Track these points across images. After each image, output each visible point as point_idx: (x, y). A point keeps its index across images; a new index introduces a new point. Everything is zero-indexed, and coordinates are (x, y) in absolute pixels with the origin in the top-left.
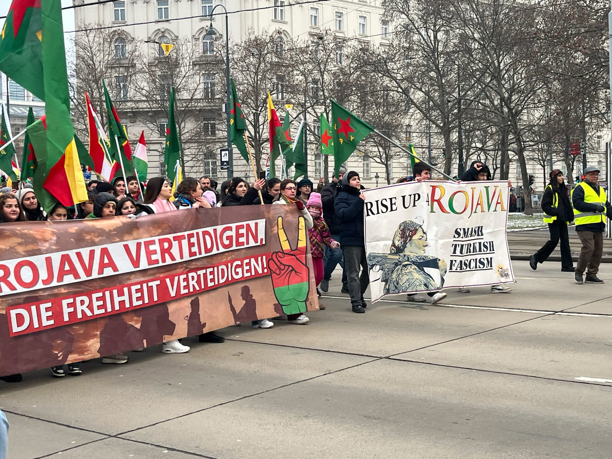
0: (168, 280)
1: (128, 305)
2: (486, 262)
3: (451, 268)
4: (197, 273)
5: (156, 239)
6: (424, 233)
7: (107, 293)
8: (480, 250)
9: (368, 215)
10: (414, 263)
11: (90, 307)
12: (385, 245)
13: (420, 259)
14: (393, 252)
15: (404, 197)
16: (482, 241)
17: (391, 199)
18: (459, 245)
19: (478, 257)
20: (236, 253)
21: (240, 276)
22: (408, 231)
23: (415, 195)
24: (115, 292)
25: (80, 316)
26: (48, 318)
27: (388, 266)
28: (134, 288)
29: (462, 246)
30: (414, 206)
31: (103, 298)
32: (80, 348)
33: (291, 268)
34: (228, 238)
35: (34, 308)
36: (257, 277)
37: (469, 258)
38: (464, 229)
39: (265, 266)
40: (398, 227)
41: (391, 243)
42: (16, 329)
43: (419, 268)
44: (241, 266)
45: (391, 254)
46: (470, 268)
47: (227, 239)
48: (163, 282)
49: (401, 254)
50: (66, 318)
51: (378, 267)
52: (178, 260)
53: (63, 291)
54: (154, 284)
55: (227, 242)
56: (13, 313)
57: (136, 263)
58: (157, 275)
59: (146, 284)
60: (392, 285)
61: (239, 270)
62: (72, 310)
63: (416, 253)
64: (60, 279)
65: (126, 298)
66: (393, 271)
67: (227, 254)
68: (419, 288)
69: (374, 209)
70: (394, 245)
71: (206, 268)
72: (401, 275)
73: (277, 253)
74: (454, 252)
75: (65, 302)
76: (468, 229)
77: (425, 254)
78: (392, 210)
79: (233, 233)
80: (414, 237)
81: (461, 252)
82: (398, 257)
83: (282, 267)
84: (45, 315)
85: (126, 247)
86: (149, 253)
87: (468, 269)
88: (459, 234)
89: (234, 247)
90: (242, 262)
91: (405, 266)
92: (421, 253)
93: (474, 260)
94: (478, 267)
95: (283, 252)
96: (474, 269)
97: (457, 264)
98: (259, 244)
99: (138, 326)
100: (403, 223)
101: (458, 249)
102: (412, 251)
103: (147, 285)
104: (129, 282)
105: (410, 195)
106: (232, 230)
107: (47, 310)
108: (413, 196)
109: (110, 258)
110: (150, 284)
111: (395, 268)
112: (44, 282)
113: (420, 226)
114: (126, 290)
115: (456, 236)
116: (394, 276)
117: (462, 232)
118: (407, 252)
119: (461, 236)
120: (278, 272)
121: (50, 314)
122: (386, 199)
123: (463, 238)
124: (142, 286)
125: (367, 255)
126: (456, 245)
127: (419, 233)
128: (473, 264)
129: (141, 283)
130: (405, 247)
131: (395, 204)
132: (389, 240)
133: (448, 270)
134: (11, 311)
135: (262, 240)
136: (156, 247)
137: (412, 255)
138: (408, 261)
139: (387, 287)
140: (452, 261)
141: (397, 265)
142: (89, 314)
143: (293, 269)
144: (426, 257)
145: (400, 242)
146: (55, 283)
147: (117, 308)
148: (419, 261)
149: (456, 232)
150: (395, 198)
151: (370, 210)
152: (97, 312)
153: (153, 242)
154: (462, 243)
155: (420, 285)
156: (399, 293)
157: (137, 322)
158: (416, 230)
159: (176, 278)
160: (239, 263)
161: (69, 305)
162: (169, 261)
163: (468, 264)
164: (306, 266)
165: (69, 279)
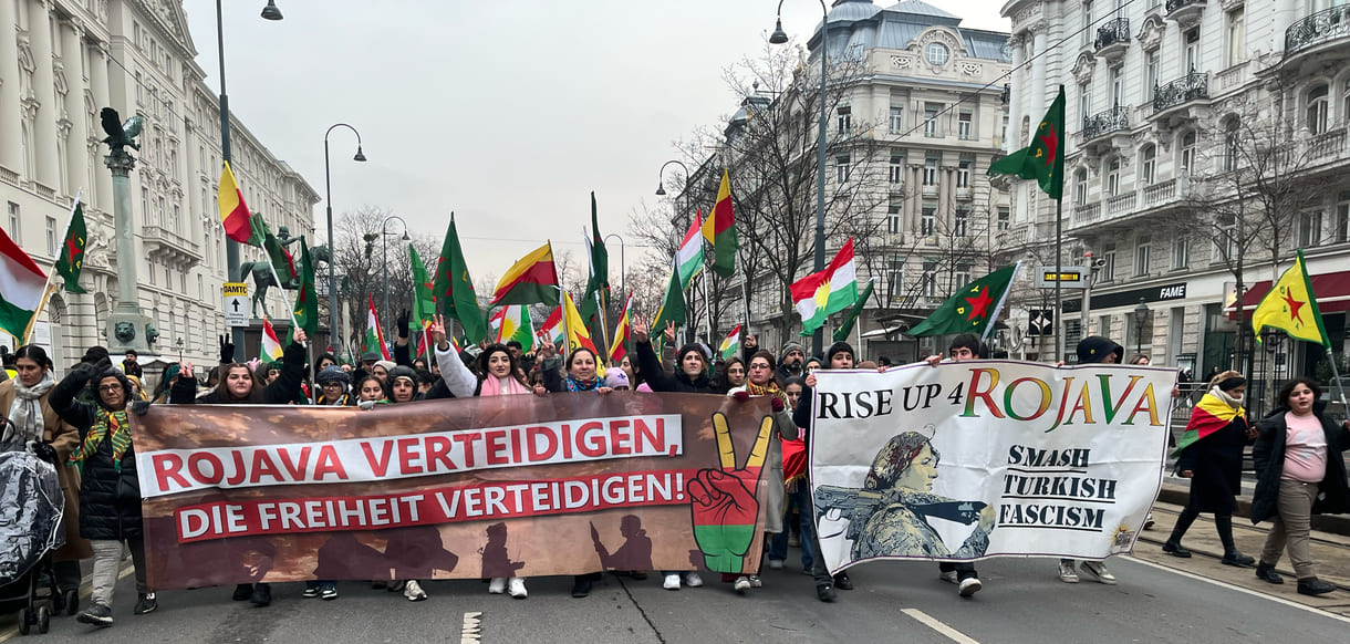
0: (439, 496)
1: (363, 522)
2: (1083, 515)
3: (1002, 521)
4: (505, 489)
5: (421, 437)
6: (933, 453)
7: (329, 504)
8: (1074, 492)
9: (823, 415)
10: (908, 506)
11: (303, 516)
12: (855, 473)
13: (920, 500)
14: (870, 485)
15: (907, 390)
16: (1082, 477)
17: (880, 394)
18: (1016, 477)
19: (1067, 505)
20: (614, 464)
21: (621, 499)
22: (904, 451)
23: (930, 387)
24: (342, 503)
25: (286, 525)
26: (238, 523)
27: (861, 509)
28: (373, 503)
29: (1023, 480)
30: (927, 405)
31: (323, 508)
32: (287, 564)
33: (729, 498)
34: (594, 440)
35: (216, 510)
36: (659, 503)
37: (1042, 503)
38: (1031, 451)
39: (680, 489)
40: (887, 442)
41: (867, 469)
42: (187, 533)
43: (918, 517)
44: (625, 485)
45: (866, 489)
46: (1043, 520)
47: (593, 442)
48: (430, 497)
49: (887, 491)
50: (265, 526)
51: (837, 512)
52: (462, 467)
53: (258, 494)
54: (413, 500)
55: (595, 447)
56: (184, 515)
57: (380, 470)
58: (419, 488)
59: (396, 499)
60: (864, 544)
61: (621, 491)
62: (273, 516)
63: (915, 489)
64: (255, 478)
65: (360, 512)
66: (869, 519)
67: (592, 465)
68: (913, 552)
69: (840, 407)
70: (872, 474)
71: (530, 483)
72: (880, 527)
73: (708, 470)
74: (1007, 491)
75: (262, 508)
76: (1042, 453)
77: (931, 492)
78: (880, 413)
79: (606, 433)
80: (916, 461)
81: (1020, 490)
82: (879, 496)
83: (716, 494)
84: (232, 518)
85: (366, 446)
86: (405, 457)
87: (1039, 523)
88: (1018, 458)
89: (609, 455)
90: (625, 479)
91: (892, 510)
92: (925, 491)
93: (1053, 508)
94: (1064, 521)
95: (723, 471)
96: (1053, 524)
97: (1011, 512)
98: (667, 452)
99: (382, 550)
100: (899, 436)
101: (1015, 485)
102: (908, 486)
103: (399, 501)
104: (367, 494)
105: (920, 387)
106: (601, 428)
107: (235, 513)
108: (925, 391)
109: (335, 459)
110: (403, 499)
111: (871, 514)
112: (230, 481)
113: (928, 441)
114: (360, 503)
115: (1013, 460)
116: (869, 528)
117: (1025, 455)
118: (899, 487)
119: (1023, 461)
120: (706, 501)
121: (241, 517)
122: (868, 393)
123: (1025, 464)
124: (388, 502)
125: (814, 489)
126: (1010, 477)
127: (925, 453)
128: (1051, 516)
129: (388, 498)
130: (895, 477)
131: (888, 402)
132: (865, 464)
133: (997, 524)
134: (182, 513)
135: (674, 448)
136: (421, 449)
137: (907, 491)
138: (899, 502)
139: (857, 549)
140: (1003, 507)
141: (876, 508)
142: (301, 525)
143: (733, 501)
144: (931, 496)
145: (887, 469)
146: (247, 483)
147: (345, 522)
148: (918, 503)
149: (1013, 452)
150: (891, 391)
151: (831, 408)
152: (312, 524)
153: (415, 442)
154: (1024, 475)
155: (916, 546)
156: (875, 556)
157: (379, 545)
158: (920, 447)
159: (457, 493)
160: (620, 479)
161: (268, 511)
162: (441, 468)
163: (1038, 513)
164: (755, 498)
165: (267, 480)
